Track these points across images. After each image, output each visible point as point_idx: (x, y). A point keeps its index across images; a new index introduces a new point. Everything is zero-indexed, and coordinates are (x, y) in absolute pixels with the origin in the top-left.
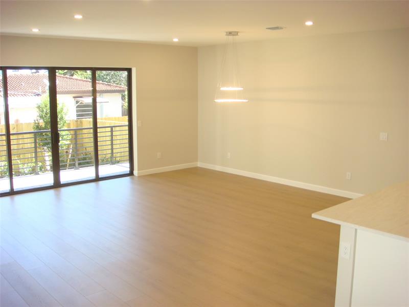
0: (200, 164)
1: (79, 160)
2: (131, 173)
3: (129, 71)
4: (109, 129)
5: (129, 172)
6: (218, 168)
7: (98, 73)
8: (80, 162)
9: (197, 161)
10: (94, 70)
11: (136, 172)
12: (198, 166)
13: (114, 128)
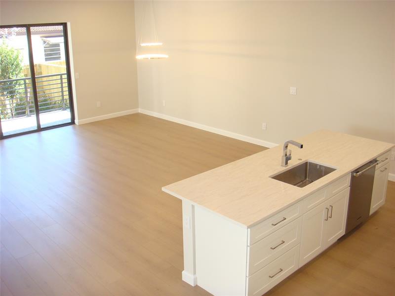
0: (140, 110)
1: (30, 108)
2: (73, 122)
3: (65, 25)
4: (59, 77)
5: (70, 121)
6: (155, 114)
7: (32, 29)
8: (31, 109)
9: (138, 108)
10: (28, 27)
11: (76, 121)
12: (139, 112)
13: (63, 76)
